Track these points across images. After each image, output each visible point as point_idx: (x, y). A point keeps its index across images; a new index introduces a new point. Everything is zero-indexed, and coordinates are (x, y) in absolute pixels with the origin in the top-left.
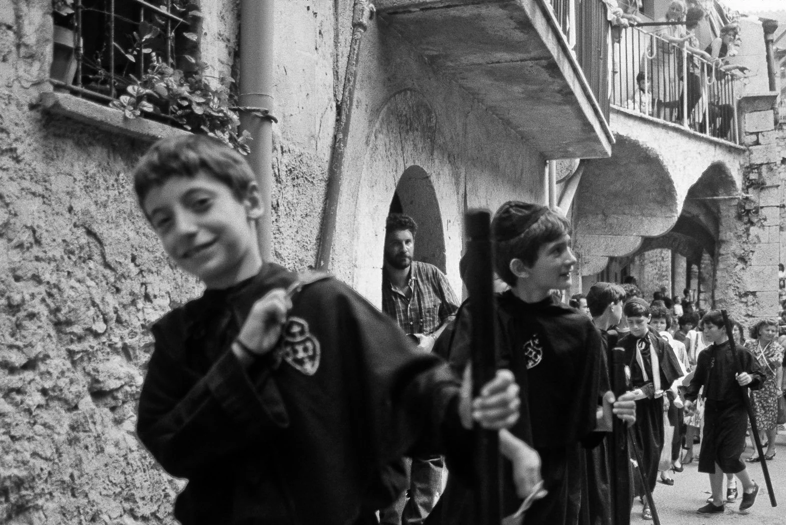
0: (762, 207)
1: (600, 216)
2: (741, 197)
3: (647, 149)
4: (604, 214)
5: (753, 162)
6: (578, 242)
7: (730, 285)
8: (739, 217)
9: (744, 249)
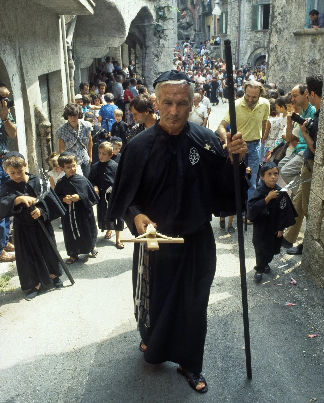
0: (165, 29)
1: (88, 36)
2: (155, 24)
3: (110, 3)
4: (90, 36)
5: (161, 6)
6: (77, 50)
7: (152, 69)
8: (155, 34)
9: (157, 51)
